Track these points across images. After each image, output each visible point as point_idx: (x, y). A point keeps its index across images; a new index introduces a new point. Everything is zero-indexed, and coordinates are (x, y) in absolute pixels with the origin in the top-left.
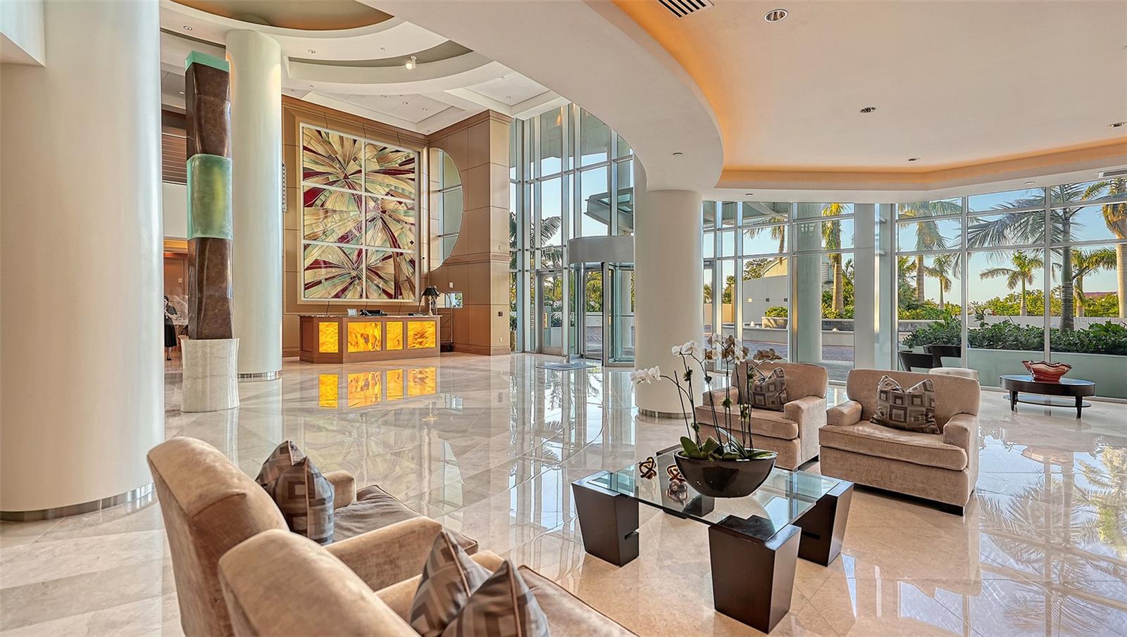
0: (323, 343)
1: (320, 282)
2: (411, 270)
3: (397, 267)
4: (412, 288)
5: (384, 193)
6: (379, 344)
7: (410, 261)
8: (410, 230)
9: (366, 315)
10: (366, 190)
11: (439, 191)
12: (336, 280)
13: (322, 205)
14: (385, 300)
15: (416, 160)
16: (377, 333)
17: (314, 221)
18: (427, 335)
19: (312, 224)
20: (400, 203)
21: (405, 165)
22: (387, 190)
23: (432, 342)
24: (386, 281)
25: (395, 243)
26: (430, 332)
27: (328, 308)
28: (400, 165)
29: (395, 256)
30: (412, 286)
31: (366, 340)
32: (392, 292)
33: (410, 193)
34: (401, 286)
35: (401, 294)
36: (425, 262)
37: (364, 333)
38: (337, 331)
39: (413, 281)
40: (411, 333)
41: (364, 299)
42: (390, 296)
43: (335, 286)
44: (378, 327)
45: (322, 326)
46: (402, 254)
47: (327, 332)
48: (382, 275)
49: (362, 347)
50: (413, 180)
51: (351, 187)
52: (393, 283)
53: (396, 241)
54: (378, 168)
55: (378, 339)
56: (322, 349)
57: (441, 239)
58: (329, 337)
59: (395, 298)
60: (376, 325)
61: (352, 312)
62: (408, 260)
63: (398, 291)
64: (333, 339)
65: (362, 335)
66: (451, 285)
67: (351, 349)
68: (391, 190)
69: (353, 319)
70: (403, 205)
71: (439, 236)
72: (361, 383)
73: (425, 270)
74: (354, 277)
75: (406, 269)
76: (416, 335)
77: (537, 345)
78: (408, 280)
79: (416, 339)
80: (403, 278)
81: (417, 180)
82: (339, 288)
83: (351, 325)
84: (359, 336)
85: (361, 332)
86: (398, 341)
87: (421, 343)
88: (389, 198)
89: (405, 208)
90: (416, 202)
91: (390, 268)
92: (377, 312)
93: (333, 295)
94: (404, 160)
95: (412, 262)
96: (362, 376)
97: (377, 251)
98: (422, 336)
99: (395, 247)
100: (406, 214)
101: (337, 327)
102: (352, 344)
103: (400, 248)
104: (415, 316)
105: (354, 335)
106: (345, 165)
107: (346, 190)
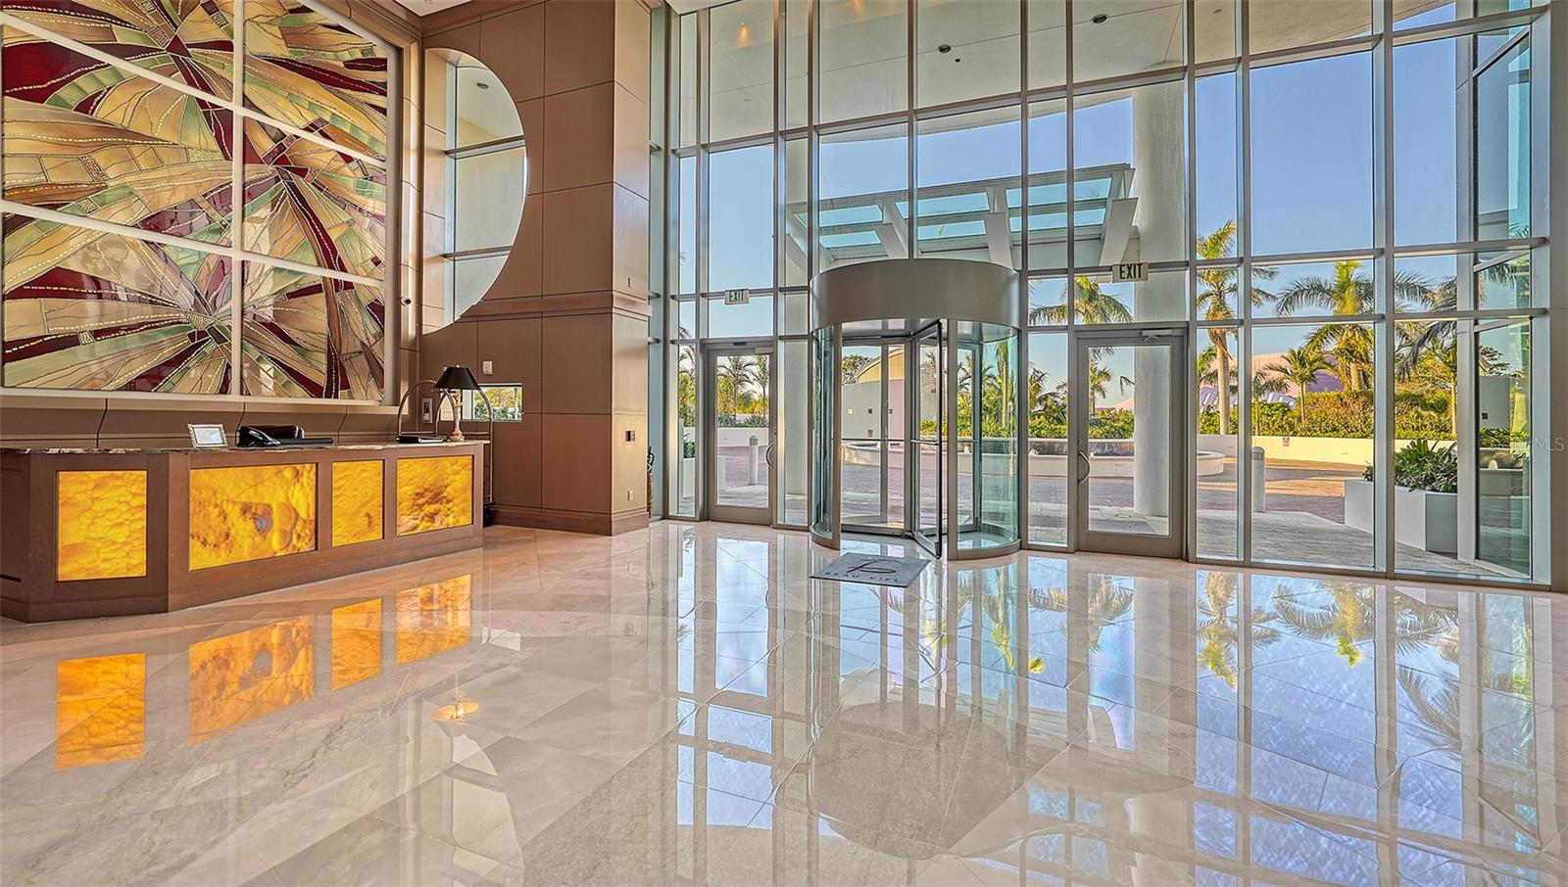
0: (76, 549)
1: (71, 341)
2: (373, 328)
3: (336, 317)
4: (376, 372)
5: (304, 124)
6: (308, 532)
7: (371, 305)
8: (371, 229)
9: (262, 443)
10: (247, 102)
11: (446, 153)
12: (132, 340)
13: (86, 106)
14: (300, 398)
15: (391, 64)
16: (302, 498)
17: (53, 150)
18: (449, 492)
19: (39, 157)
20: (348, 159)
21: (358, 68)
22: (311, 118)
23: (463, 512)
24: (302, 351)
25: (329, 255)
26: (458, 485)
27: (102, 419)
28: (350, 64)
29: (331, 286)
30: (376, 367)
31: (260, 517)
32: (321, 380)
33: (373, 139)
34: (346, 365)
35: (346, 386)
36: (409, 311)
37: (254, 500)
38: (143, 501)
39: (378, 354)
40: (405, 491)
41: (234, 397)
42: (314, 389)
43: (126, 357)
44: (304, 479)
45: (73, 486)
46: (349, 285)
47: (97, 507)
48: (293, 334)
49: (245, 546)
50: (383, 111)
51: (195, 79)
52: (323, 358)
53: (335, 252)
54: (282, 51)
55: (303, 514)
56: (69, 569)
57: (448, 264)
58: (104, 523)
59: (328, 396)
60: (297, 474)
61: (209, 436)
62: (365, 303)
63: (338, 379)
64: (125, 530)
65: (245, 509)
66: (488, 367)
67: (201, 558)
68: (321, 120)
69: (210, 458)
70: (354, 165)
71: (445, 256)
72: (242, 665)
73: (410, 329)
74: (202, 334)
75: (361, 326)
76: (420, 495)
77: (700, 503)
78: (367, 352)
79: (420, 506)
80: (350, 346)
81: (391, 112)
82: (141, 367)
83: (202, 479)
84: (233, 512)
85: (244, 498)
86: (368, 516)
87: (432, 517)
88: (314, 138)
89: (359, 174)
90: (390, 166)
91: (315, 315)
92: (285, 433)
93: (122, 381)
94: (360, 56)
95: (376, 309)
96: (244, 641)
97: (277, 270)
98: (437, 497)
99: (331, 267)
100: (361, 189)
101: (141, 487)
102: (204, 543)
103: (343, 269)
104: (423, 443)
105: (214, 512)
106: (175, 15)
107: (178, 85)
